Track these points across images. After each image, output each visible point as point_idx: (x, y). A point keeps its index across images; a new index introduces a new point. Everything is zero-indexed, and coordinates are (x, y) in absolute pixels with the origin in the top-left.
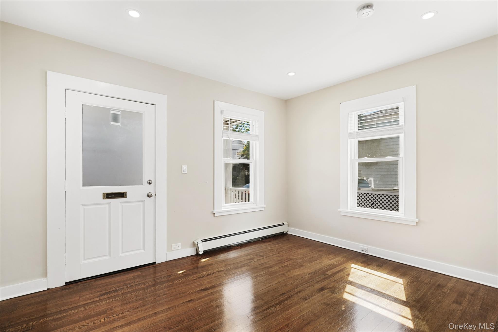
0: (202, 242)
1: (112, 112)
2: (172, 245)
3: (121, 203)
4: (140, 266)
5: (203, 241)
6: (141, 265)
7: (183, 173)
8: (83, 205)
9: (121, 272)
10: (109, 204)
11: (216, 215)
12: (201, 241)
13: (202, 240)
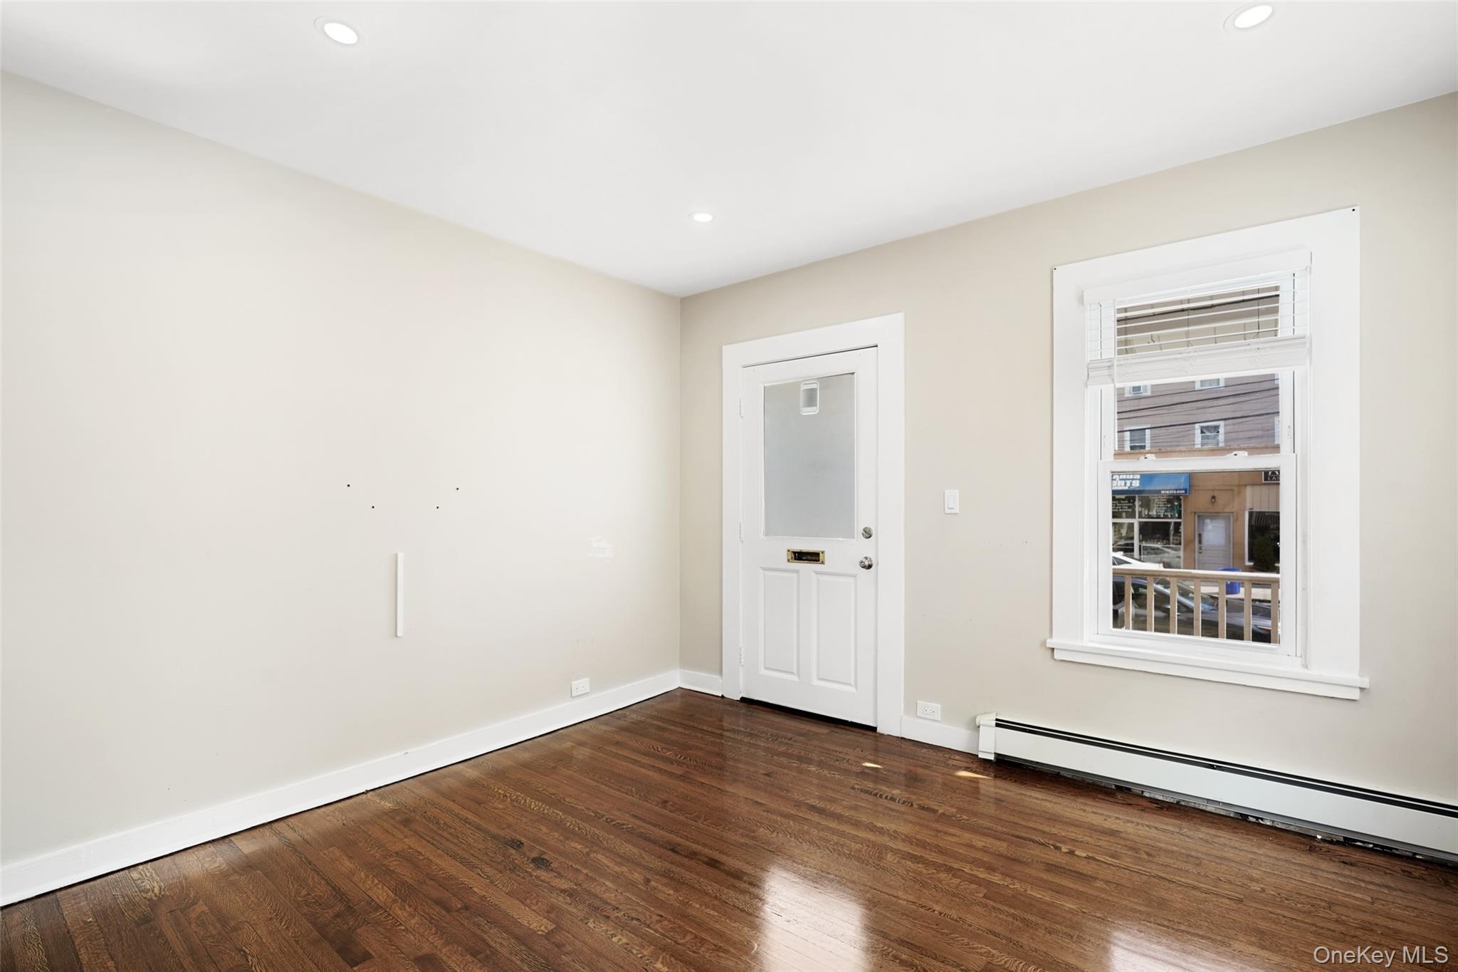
0: (997, 725)
1: (804, 387)
2: (917, 703)
3: (817, 573)
4: (847, 721)
5: (1000, 724)
6: (850, 720)
7: (947, 511)
8: (764, 569)
9: (814, 718)
10: (797, 572)
11: (1058, 655)
12: (995, 722)
13: (997, 720)
